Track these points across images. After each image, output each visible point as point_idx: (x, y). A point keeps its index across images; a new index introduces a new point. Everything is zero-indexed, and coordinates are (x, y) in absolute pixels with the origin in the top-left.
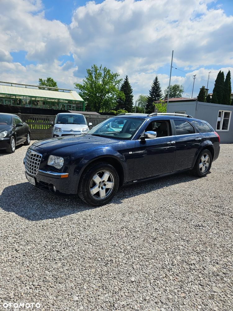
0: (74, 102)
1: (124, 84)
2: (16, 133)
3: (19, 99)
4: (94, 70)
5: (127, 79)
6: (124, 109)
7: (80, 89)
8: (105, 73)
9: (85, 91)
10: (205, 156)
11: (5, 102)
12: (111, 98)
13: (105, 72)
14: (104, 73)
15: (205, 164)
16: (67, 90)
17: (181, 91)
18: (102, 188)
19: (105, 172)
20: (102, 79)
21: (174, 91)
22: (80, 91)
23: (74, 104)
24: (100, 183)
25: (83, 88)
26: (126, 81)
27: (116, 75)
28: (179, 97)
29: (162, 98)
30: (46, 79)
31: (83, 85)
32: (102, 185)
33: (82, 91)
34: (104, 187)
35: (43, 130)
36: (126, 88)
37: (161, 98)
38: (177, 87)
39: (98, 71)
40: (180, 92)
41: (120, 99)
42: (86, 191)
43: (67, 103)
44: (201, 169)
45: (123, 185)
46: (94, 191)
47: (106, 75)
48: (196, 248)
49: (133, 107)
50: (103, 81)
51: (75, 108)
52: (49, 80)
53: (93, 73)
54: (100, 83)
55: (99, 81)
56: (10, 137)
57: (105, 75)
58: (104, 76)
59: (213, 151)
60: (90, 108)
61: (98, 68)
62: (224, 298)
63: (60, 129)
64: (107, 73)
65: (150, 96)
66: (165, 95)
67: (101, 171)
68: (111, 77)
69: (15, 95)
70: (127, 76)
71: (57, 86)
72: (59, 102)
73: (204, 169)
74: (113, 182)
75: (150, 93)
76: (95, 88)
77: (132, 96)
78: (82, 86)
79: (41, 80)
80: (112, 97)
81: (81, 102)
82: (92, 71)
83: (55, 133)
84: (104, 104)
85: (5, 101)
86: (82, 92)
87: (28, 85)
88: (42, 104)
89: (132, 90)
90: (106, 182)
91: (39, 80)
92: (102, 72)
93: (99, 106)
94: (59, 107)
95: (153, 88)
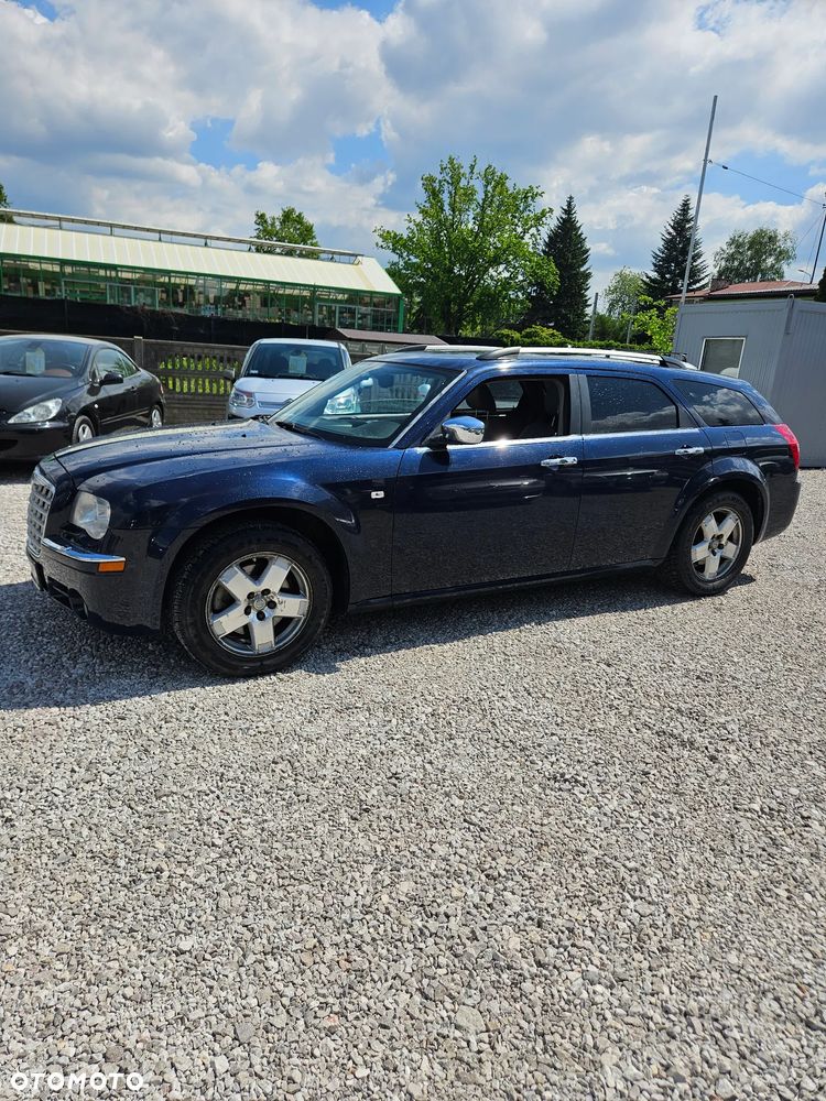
0: (367, 300)
1: (559, 227)
2: (96, 406)
3: (182, 288)
4: (448, 178)
5: (569, 211)
6: (552, 324)
7: (394, 251)
8: (489, 188)
9: (411, 257)
10: (720, 518)
11: (136, 298)
12: (506, 284)
13: (488, 183)
14: (486, 186)
15: (721, 547)
16: (344, 254)
17: (783, 255)
18: (261, 616)
19: (271, 558)
20: (478, 210)
21: (755, 254)
22: (395, 258)
23: (366, 305)
24: (251, 596)
25: (404, 246)
26: (564, 216)
27: (529, 195)
28: (773, 280)
29: (702, 283)
30: (279, 214)
31: (405, 237)
32: (259, 604)
33: (401, 256)
34: (267, 611)
35: (216, 398)
36: (567, 243)
37: (699, 281)
38: (766, 239)
39: (463, 183)
40: (777, 260)
41: (540, 285)
42: (192, 624)
43: (340, 301)
44: (701, 567)
45: (351, 608)
46: (228, 623)
47: (493, 196)
48: (494, 859)
49: (587, 318)
50: (480, 219)
51: (369, 321)
52: (288, 216)
53: (443, 191)
54: (470, 226)
55: (464, 217)
56: (72, 420)
57: (486, 195)
58: (484, 200)
59: (759, 499)
60: (430, 321)
61: (462, 171)
62: (479, 1052)
63: (250, 395)
64: (495, 187)
65: (654, 275)
66: (715, 271)
67: (254, 557)
68: (508, 203)
69: (167, 273)
70: (571, 198)
71: (314, 237)
72: (314, 296)
73: (712, 567)
74: (305, 597)
75: (655, 265)
76: (450, 244)
77: (587, 276)
78: (401, 238)
79: (261, 217)
80: (510, 278)
81: (389, 297)
82: (440, 182)
83: (234, 410)
84: (478, 307)
85: (136, 294)
86: (401, 263)
87: (212, 238)
88: (258, 306)
89: (587, 251)
90: (274, 593)
91: (255, 218)
92: (478, 185)
93: (460, 310)
94: (313, 315)
95: (670, 244)
